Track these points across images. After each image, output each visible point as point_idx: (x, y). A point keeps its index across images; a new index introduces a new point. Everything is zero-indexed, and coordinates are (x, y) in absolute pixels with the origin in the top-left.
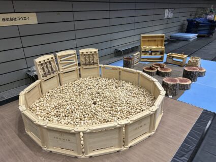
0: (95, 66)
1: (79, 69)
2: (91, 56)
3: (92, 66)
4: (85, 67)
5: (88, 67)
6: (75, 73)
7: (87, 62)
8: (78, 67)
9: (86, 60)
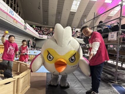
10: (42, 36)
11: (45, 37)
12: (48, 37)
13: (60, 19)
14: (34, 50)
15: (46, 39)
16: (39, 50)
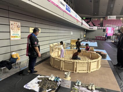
10: (92, 27)
11: (95, 28)
12: (99, 28)
13: (113, 7)
14: (87, 41)
15: (96, 30)
16: (92, 42)
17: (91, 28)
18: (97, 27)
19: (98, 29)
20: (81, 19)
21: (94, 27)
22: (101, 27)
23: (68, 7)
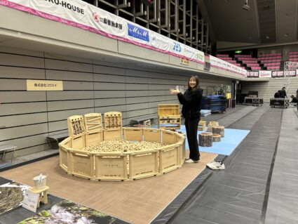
0: (119, 128)
1: (103, 131)
2: (115, 119)
3: (115, 129)
4: (109, 129)
5: (112, 129)
6: (99, 135)
7: (111, 124)
8: (102, 129)
9: (109, 122)
10: (256, 74)
11: (265, 75)
12: (274, 74)
17: (252, 75)
18: (270, 72)
19: (273, 77)
20: (202, 53)
21: (261, 72)
22: (282, 72)
23: (139, 29)
